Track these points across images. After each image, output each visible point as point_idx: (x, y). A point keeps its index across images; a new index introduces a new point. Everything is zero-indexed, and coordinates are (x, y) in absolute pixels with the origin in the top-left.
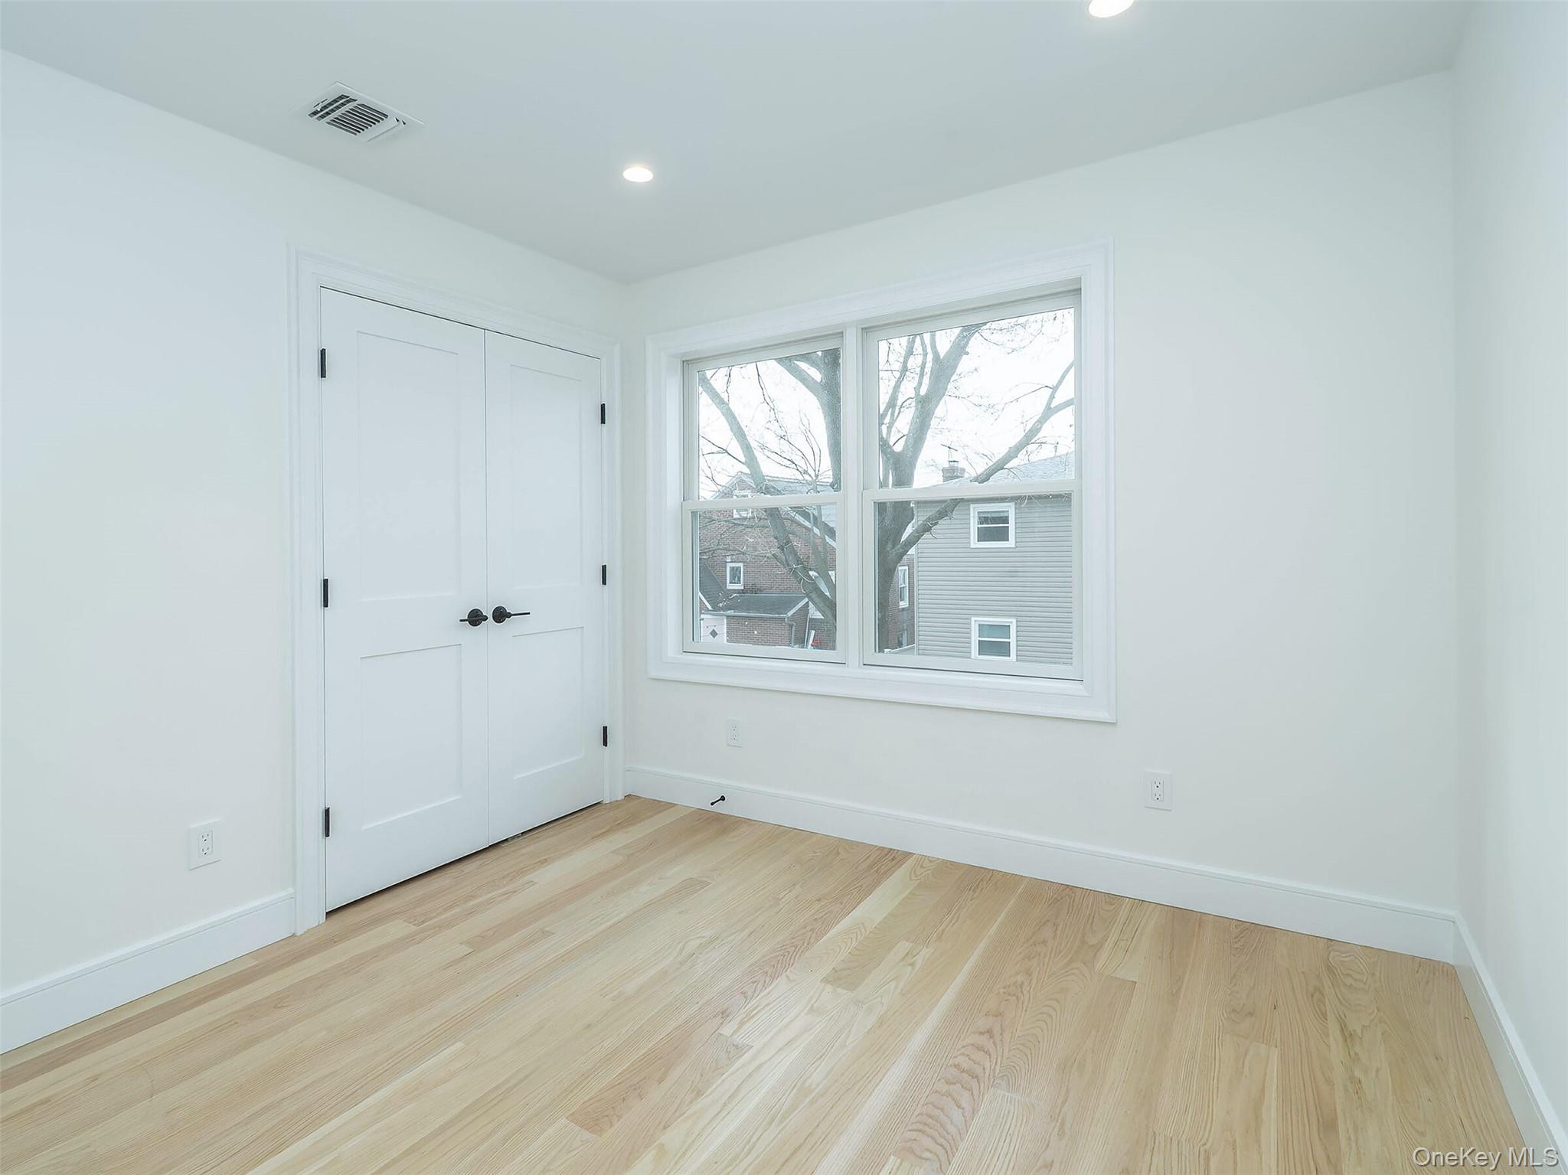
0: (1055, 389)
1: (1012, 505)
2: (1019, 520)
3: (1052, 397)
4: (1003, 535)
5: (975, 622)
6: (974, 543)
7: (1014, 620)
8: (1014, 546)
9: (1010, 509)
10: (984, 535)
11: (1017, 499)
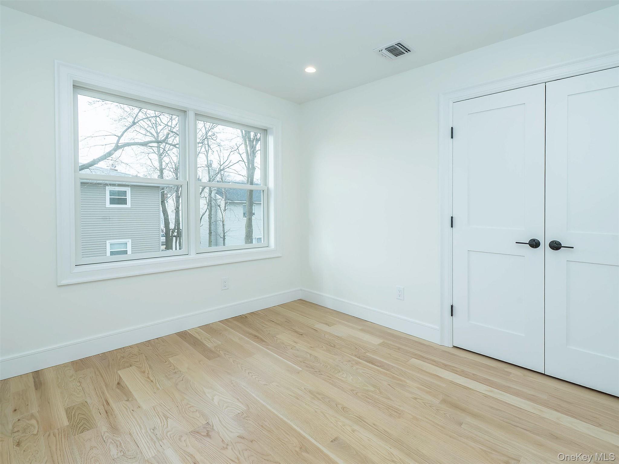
0: (120, 138)
1: (129, 188)
2: (132, 195)
3: (118, 141)
4: (124, 202)
5: (108, 243)
6: (108, 205)
7: (130, 240)
8: (130, 207)
9: (128, 190)
10: (112, 201)
11: (133, 187)
